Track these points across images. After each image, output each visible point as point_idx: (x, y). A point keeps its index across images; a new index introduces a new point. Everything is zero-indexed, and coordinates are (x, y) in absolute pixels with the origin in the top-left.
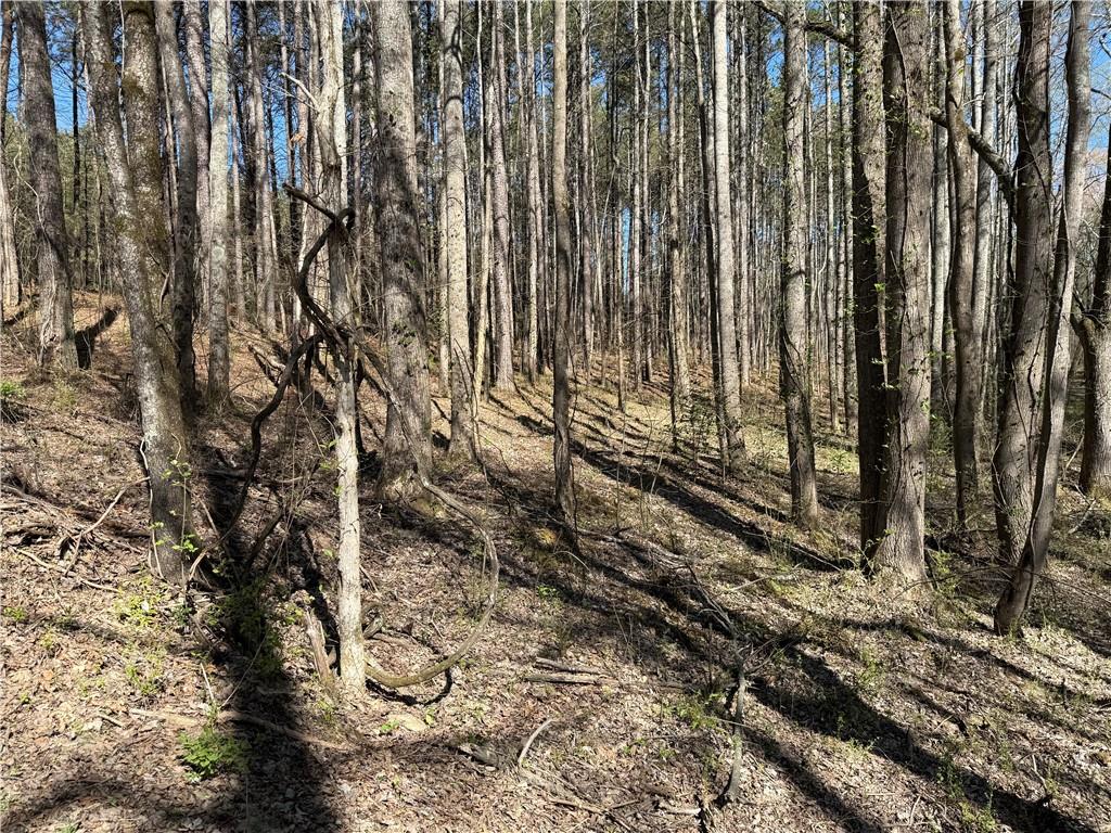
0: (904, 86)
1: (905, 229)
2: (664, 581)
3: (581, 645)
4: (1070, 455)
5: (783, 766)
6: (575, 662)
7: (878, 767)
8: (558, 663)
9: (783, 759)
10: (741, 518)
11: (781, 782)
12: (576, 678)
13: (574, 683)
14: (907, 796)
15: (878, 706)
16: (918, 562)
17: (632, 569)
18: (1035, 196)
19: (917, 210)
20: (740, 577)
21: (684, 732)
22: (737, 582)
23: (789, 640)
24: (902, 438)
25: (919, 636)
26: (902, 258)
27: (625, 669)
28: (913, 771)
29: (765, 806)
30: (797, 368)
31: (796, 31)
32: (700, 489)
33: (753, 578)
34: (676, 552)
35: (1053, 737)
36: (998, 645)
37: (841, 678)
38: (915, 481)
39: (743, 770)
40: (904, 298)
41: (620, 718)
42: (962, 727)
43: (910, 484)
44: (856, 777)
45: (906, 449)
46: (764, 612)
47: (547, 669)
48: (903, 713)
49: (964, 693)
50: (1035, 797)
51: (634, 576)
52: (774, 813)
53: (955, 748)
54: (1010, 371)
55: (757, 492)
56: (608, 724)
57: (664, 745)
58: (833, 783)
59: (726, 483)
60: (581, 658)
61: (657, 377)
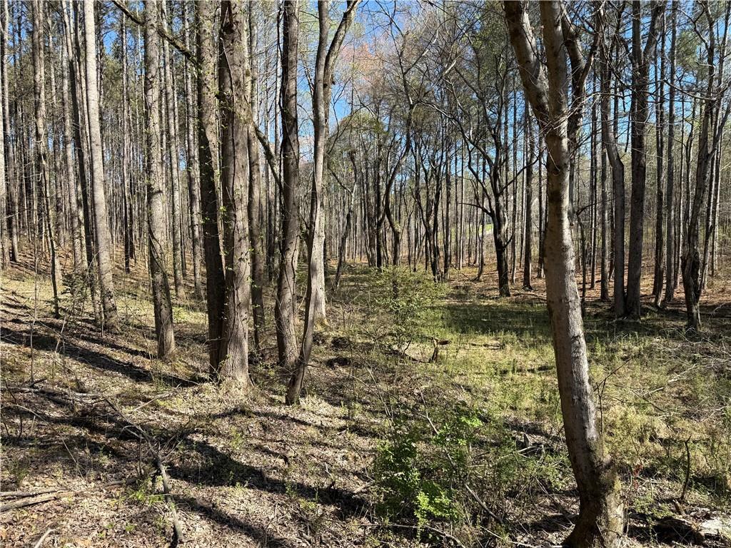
0: (232, 88)
1: (234, 175)
2: (84, 413)
3: (32, 475)
4: (300, 302)
5: (201, 512)
6: (31, 488)
7: (252, 495)
8: (18, 492)
9: (202, 507)
10: (121, 360)
11: (204, 522)
12: (39, 499)
13: (37, 503)
14: (271, 505)
15: (243, 461)
16: (245, 371)
17: (51, 410)
18: (292, 164)
19: (241, 164)
20: (137, 401)
21: (135, 511)
22: (135, 404)
23: (182, 434)
24: (236, 299)
25: (252, 415)
26: (233, 192)
27: (75, 482)
28: (270, 491)
29: (199, 539)
30: (159, 255)
31: (152, 31)
32: (85, 343)
33: (146, 400)
34: (82, 391)
35: (325, 452)
36: (291, 411)
37: (219, 450)
38: (243, 323)
39: (180, 522)
40: (235, 216)
41: (84, 516)
42: (286, 459)
43: (240, 325)
44: (243, 504)
45: (238, 305)
46: (158, 420)
47: (9, 499)
48: (256, 460)
49: (281, 441)
50: (326, 486)
51: (55, 414)
52: (205, 540)
53: (286, 473)
54: (283, 259)
55: (128, 341)
56: (78, 523)
57: (125, 524)
58: (232, 512)
59: (104, 337)
60: (37, 484)
61: (22, 258)
